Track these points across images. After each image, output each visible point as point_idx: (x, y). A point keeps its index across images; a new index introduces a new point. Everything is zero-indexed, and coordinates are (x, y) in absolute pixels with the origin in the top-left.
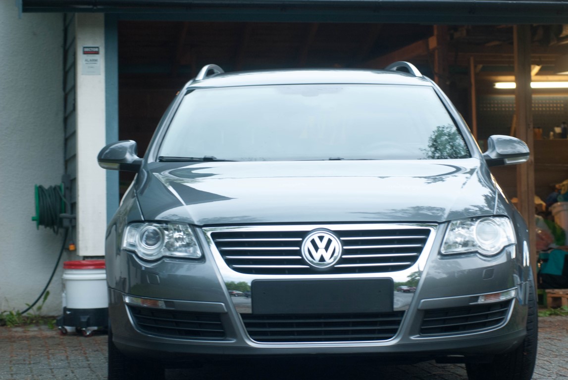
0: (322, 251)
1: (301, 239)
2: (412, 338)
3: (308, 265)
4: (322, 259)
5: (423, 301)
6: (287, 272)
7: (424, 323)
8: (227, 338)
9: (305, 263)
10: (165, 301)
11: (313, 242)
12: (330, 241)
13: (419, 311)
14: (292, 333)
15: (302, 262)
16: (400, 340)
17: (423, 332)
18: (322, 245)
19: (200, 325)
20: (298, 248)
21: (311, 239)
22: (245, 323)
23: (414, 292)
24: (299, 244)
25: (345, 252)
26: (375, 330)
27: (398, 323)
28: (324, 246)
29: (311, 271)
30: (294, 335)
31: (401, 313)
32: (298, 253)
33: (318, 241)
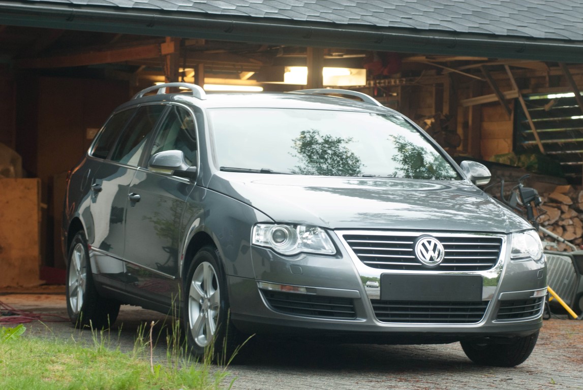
0: (431, 253)
1: (412, 243)
2: (493, 322)
3: (421, 263)
4: (431, 259)
5: (502, 293)
6: (404, 268)
7: (501, 310)
8: (357, 318)
9: (419, 262)
10: (306, 288)
11: (423, 245)
12: (435, 245)
13: (499, 301)
14: (407, 316)
15: (416, 260)
16: (486, 323)
17: (499, 317)
18: (431, 248)
19: (332, 308)
20: (412, 250)
21: (421, 243)
22: (373, 307)
23: (497, 286)
24: (413, 246)
25: (447, 254)
26: (467, 315)
27: (484, 310)
28: (432, 248)
29: (423, 267)
30: (408, 317)
31: (486, 303)
32: (413, 253)
33: (427, 244)
